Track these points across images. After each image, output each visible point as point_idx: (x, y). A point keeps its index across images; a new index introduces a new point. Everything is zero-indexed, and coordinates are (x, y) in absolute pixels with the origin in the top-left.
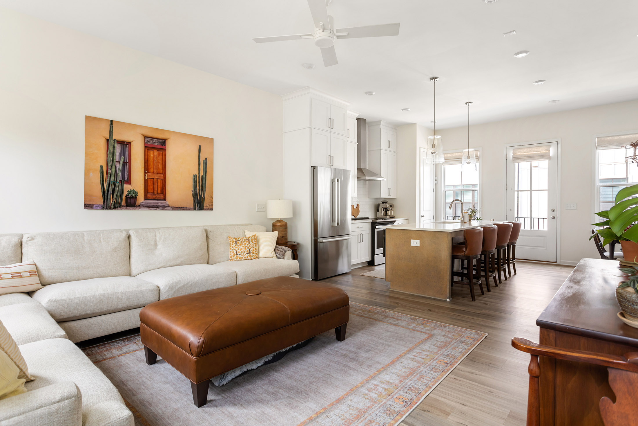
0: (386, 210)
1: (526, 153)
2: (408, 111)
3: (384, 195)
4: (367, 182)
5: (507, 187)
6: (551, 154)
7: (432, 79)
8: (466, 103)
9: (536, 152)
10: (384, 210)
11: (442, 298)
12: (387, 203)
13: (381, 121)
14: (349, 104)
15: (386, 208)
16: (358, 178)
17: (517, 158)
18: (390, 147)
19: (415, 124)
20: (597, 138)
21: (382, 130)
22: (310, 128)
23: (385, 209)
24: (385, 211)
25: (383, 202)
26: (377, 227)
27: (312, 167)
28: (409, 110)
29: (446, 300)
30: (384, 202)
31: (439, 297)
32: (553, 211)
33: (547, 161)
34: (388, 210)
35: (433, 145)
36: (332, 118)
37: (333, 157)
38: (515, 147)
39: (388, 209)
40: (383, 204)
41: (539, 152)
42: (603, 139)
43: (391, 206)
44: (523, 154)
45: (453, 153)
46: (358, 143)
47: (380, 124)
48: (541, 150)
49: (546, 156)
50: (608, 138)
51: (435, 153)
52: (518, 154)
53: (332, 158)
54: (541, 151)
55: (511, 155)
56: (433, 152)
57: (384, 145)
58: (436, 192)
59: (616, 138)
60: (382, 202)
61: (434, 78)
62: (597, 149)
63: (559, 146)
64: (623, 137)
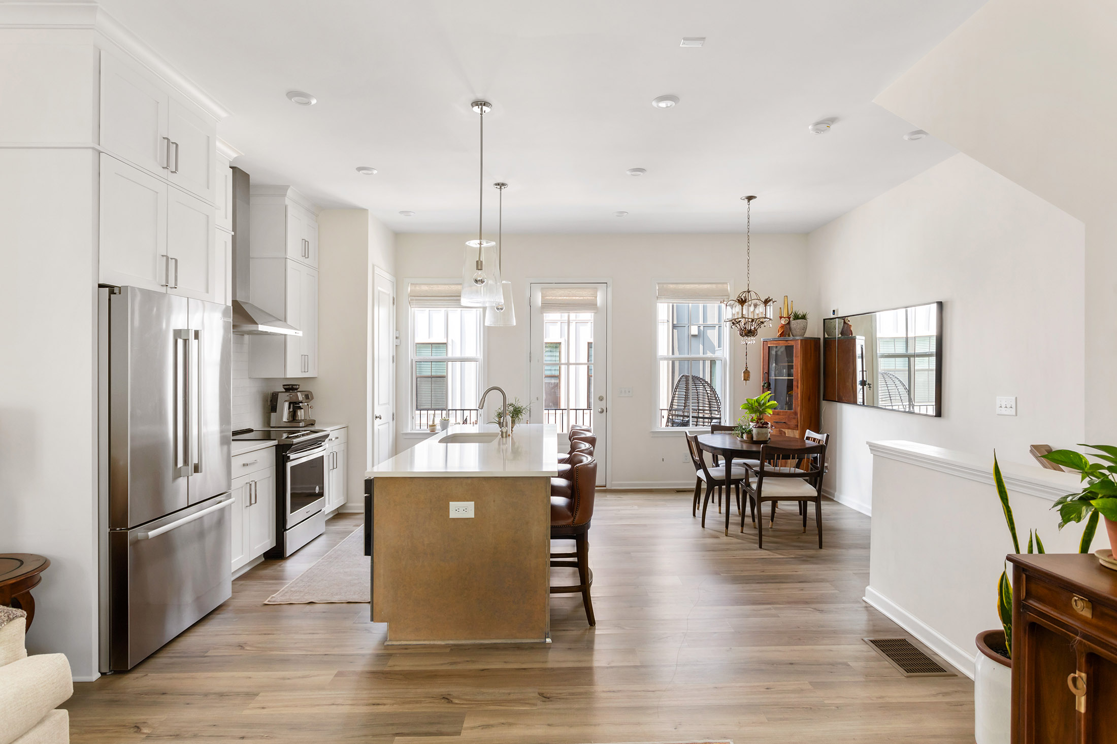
0: (295, 406)
1: (562, 298)
2: (372, 174)
3: (293, 371)
4: (246, 337)
5: (530, 357)
6: (599, 301)
7: (477, 105)
8: (496, 184)
9: (577, 298)
10: (289, 408)
11: (534, 638)
12: (297, 389)
13: (289, 186)
14: (223, 114)
15: (296, 403)
16: (234, 326)
17: (548, 306)
18: (306, 255)
19: (364, 211)
20: (658, 284)
21: (291, 212)
22: (93, 148)
23: (292, 406)
24: (291, 410)
25: (286, 387)
26: (292, 456)
27: (100, 286)
28: (375, 172)
29: (543, 640)
30: (290, 388)
31: (527, 638)
32: (601, 400)
33: (593, 314)
34: (300, 408)
35: (477, 262)
36: (172, 140)
37: (176, 261)
38: (546, 285)
39: (301, 404)
40: (288, 394)
41: (582, 298)
42: (665, 286)
43: (307, 397)
44: (557, 298)
45: (432, 284)
46: (233, 233)
47: (286, 195)
48: (582, 295)
49: (589, 306)
50: (671, 286)
51: (482, 282)
52: (550, 298)
53: (172, 263)
54: (585, 295)
55: (538, 299)
56: (479, 279)
57: (293, 249)
58: (396, 363)
59: (681, 287)
60: (285, 389)
61: (481, 103)
62: (658, 301)
63: (610, 290)
64: (688, 287)
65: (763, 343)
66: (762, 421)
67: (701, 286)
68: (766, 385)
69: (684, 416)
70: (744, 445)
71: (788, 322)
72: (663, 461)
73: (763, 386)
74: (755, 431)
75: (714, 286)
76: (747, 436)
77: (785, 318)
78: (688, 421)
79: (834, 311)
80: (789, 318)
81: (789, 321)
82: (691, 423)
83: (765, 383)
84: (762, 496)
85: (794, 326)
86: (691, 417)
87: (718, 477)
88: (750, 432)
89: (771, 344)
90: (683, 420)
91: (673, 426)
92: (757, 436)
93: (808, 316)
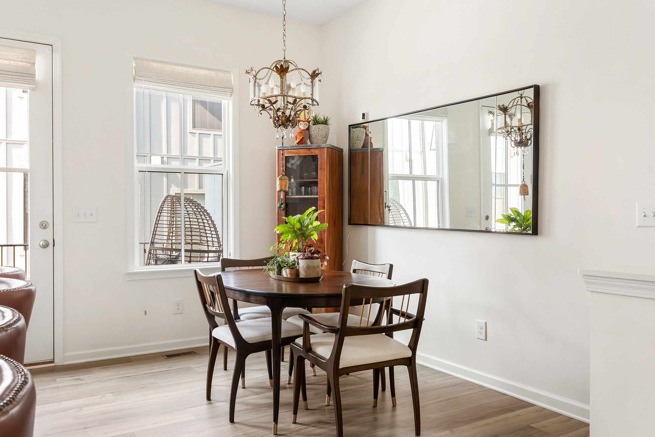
6: (40, 71)
20: (135, 59)
32: (45, 228)
41: (8, 62)
42: (144, 63)
50: (155, 65)
54: (11, 58)
59: (168, 67)
62: (136, 84)
63: (57, 57)
64: (179, 69)
65: (279, 152)
66: (311, 248)
67: (197, 71)
68: (283, 206)
69: (172, 250)
70: (284, 285)
71: (307, 127)
72: (146, 314)
73: (280, 207)
74: (302, 264)
75: (213, 73)
76: (290, 271)
77: (304, 122)
78: (177, 257)
79: (364, 115)
80: (309, 122)
81: (309, 126)
82: (183, 258)
83: (282, 204)
84: (341, 366)
85: (315, 132)
86: (183, 251)
87: (252, 338)
88: (293, 267)
89: (289, 153)
90: (170, 256)
91: (156, 264)
92: (306, 272)
93: (330, 122)
